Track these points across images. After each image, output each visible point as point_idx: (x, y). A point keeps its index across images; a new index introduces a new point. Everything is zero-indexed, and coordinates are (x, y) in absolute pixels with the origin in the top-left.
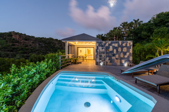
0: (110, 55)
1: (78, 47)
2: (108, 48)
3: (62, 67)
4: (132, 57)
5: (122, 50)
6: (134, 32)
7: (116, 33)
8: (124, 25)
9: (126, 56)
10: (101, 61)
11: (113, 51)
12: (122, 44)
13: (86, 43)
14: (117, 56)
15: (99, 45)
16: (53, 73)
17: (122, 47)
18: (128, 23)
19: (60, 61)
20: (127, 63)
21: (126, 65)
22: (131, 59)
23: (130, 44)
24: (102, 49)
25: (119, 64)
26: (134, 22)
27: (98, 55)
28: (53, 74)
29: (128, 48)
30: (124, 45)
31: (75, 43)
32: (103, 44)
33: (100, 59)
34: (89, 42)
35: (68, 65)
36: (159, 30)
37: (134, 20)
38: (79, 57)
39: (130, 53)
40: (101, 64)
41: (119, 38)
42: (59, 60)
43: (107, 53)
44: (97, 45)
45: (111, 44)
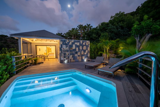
0: (73, 53)
1: (36, 46)
2: (71, 46)
3: (18, 71)
4: (89, 54)
5: (83, 48)
6: (88, 34)
7: (74, 33)
8: (80, 27)
9: (85, 53)
10: (65, 59)
11: (75, 50)
12: (82, 43)
13: (46, 41)
14: (79, 53)
15: (63, 44)
16: (5, 82)
17: (83, 46)
18: (83, 26)
19: (14, 64)
20: (86, 59)
21: (85, 60)
22: (89, 55)
23: (88, 43)
24: (66, 47)
25: (80, 60)
26: (87, 26)
27: (62, 53)
28: (3, 83)
29: (87, 47)
30: (84, 44)
31: (32, 40)
32: (67, 43)
33: (65, 57)
34: (50, 40)
35: (25, 68)
36: (104, 34)
37: (87, 24)
38: (38, 57)
39: (88, 51)
40: (66, 62)
41: (76, 37)
42: (12, 63)
43: (70, 51)
44: (61, 44)
45: (74, 43)
